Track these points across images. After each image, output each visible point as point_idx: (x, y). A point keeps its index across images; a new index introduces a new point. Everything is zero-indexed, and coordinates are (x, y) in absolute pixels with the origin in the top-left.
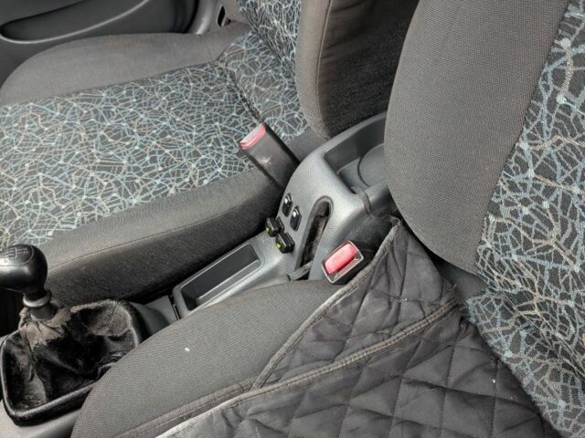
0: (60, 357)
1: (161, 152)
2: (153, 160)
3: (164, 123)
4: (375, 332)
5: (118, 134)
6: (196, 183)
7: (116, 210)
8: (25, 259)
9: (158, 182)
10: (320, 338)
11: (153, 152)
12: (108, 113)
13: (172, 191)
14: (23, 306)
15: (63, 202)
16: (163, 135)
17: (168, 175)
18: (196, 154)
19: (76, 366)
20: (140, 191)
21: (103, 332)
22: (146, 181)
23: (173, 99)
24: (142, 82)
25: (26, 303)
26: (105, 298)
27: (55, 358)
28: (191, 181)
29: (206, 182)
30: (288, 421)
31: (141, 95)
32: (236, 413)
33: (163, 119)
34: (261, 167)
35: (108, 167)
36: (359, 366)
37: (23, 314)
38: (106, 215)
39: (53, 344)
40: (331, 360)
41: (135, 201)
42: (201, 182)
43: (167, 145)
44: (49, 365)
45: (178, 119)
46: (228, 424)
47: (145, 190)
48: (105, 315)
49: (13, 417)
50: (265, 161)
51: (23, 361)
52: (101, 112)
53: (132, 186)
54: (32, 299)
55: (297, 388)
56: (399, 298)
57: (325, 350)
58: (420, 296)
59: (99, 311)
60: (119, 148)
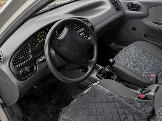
0: (106, 74)
1: (143, 67)
2: (141, 67)
3: (148, 64)
4: (136, 107)
5: (141, 60)
6: (142, 74)
7: (129, 68)
8: (113, 61)
9: (138, 69)
10: (129, 100)
11: (142, 66)
12: (143, 56)
13: (138, 72)
14: (108, 66)
15: (125, 61)
16: (147, 65)
17: (140, 70)
18: (147, 71)
19: (106, 76)
20: (134, 68)
21: (112, 77)
22: (136, 68)
23: (155, 63)
24: (154, 56)
25: (109, 66)
26: (116, 74)
27: (105, 73)
28: (141, 74)
29: (143, 76)
30: (116, 102)
31: (151, 58)
32: (113, 95)
33: (149, 64)
34: (150, 80)
35: (134, 62)
36: (130, 107)
37: (107, 66)
38: (127, 67)
39: (107, 72)
40: (128, 103)
41: (132, 69)
42: (143, 75)
43: (145, 67)
44: (104, 73)
45: (151, 65)
46: (111, 95)
47: (135, 69)
48: (114, 76)
49: (97, 74)
50: (151, 80)
51: (103, 71)
52: (143, 55)
53: (134, 67)
54: (110, 66)
55: (121, 100)
56: (143, 108)
57: (128, 101)
58: (146, 110)
59: (114, 75)
60: (139, 61)
